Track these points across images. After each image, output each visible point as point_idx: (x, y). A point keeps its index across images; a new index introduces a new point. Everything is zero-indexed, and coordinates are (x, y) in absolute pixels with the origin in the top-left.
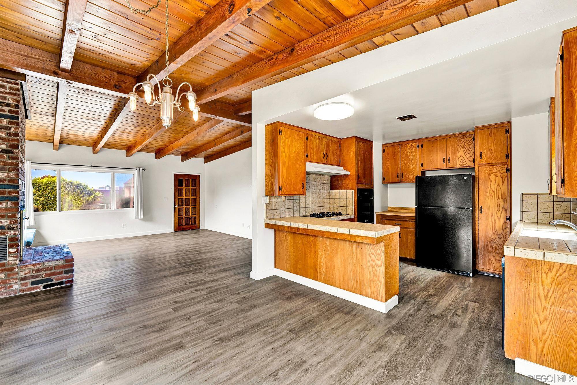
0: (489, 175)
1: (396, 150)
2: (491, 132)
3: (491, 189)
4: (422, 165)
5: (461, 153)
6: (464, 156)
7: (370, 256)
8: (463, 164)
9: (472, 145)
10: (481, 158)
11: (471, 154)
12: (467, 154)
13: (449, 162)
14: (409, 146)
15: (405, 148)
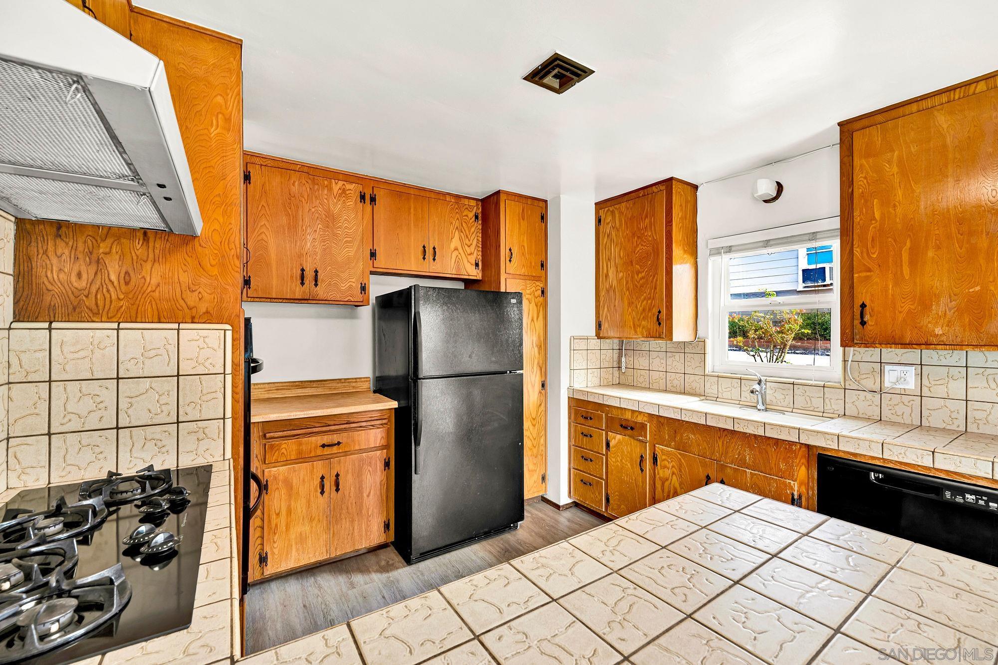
2: (523, 210)
5: (455, 242)
6: (460, 250)
8: (458, 268)
9: (473, 229)
10: (510, 261)
11: (472, 248)
12: (466, 246)
13: (434, 259)
14: (337, 186)
15: (326, 192)
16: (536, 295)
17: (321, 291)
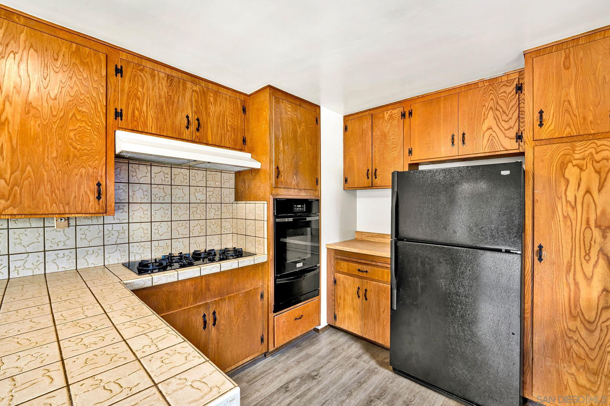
0: (563, 166)
1: (365, 126)
2: (567, 57)
3: (567, 202)
4: (410, 152)
5: (490, 121)
6: (495, 128)
8: (492, 146)
9: (513, 103)
10: (541, 125)
11: (512, 123)
12: (503, 123)
13: (464, 143)
14: (387, 115)
15: (381, 121)
17: (378, 181)
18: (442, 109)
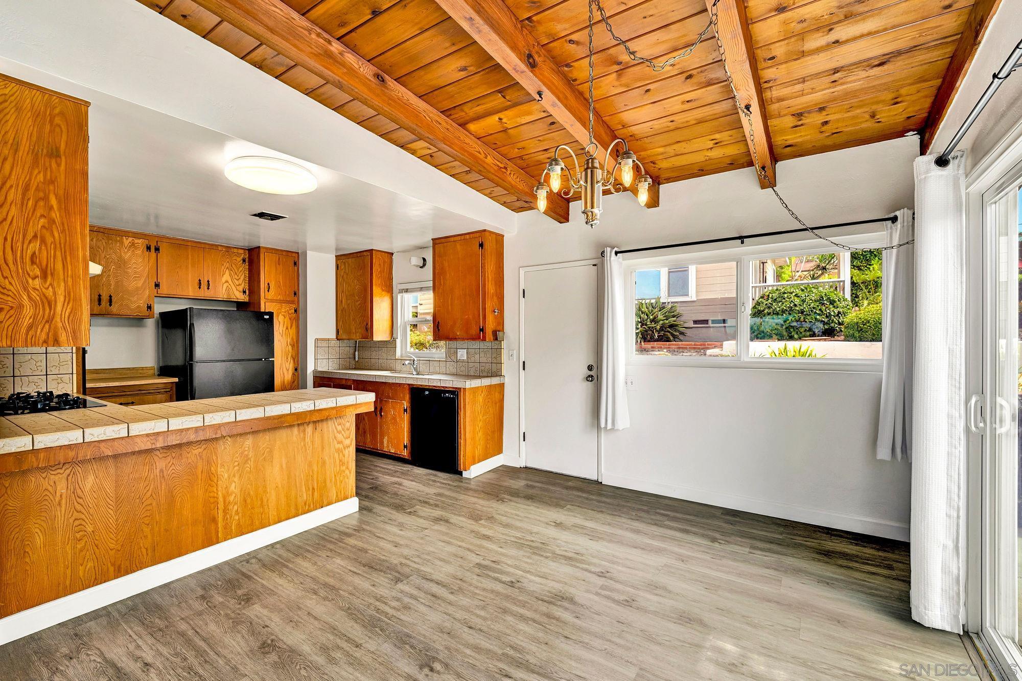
0: (278, 315)
2: (279, 259)
3: (279, 333)
4: (157, 285)
5: (227, 277)
6: (230, 282)
7: (335, 437)
8: (229, 294)
9: (241, 269)
10: (268, 291)
11: (241, 281)
12: (235, 280)
13: (208, 288)
14: (127, 241)
15: (118, 245)
16: (290, 312)
17: (114, 309)
18: (190, 256)
